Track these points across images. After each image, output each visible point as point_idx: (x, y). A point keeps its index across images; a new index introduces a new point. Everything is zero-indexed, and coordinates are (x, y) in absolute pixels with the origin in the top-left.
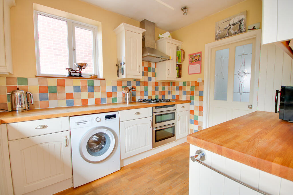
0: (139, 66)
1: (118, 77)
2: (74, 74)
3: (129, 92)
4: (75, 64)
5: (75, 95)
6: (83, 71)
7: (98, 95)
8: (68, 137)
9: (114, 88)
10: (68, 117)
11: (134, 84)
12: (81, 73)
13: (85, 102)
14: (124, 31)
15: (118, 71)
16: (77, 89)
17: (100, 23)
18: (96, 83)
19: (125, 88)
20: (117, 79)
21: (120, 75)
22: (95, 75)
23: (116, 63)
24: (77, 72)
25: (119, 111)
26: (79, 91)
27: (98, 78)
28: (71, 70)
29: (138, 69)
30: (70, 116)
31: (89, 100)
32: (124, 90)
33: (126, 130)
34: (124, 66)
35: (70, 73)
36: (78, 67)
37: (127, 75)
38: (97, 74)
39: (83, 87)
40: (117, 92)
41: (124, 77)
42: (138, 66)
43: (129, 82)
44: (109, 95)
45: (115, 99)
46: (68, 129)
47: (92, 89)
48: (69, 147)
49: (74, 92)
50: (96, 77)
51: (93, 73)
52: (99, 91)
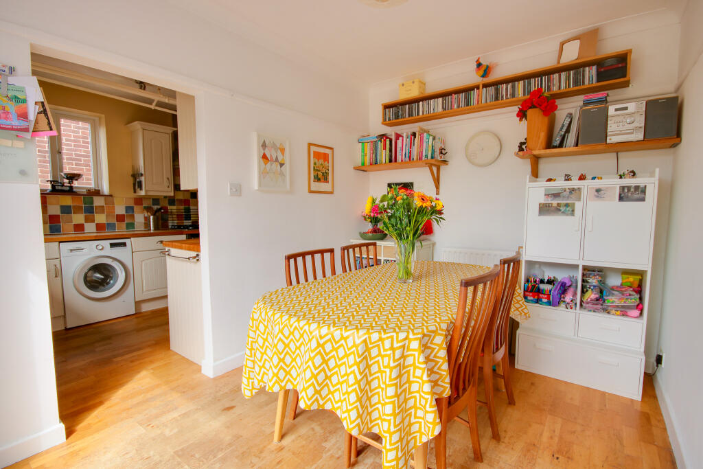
0: (168, 179)
1: (135, 192)
2: (60, 188)
3: (154, 215)
4: (62, 174)
5: (63, 217)
6: (76, 184)
7: (101, 218)
8: (58, 266)
9: (129, 209)
10: (57, 243)
11: (165, 203)
12: (71, 187)
13: (79, 228)
14: (141, 130)
15: (134, 185)
16: (66, 210)
17: (103, 116)
18: (98, 202)
19: (148, 209)
20: (133, 195)
21: (138, 190)
22: (95, 190)
23: (131, 173)
24: (65, 185)
25: (132, 239)
26: (69, 212)
27: (101, 194)
28: (54, 183)
29: (166, 183)
30: (60, 242)
31: (86, 225)
32: (145, 212)
33: (143, 264)
34: (143, 179)
35: (53, 187)
36: (67, 178)
37: (146, 191)
38: (100, 188)
39: (74, 207)
40: (135, 215)
41: (143, 193)
42: (165, 179)
43: (156, 200)
44: (120, 218)
45: (131, 226)
46: (58, 256)
47: (90, 211)
48: (59, 278)
49: (62, 213)
50: (97, 193)
51: (92, 186)
52: (103, 213)
